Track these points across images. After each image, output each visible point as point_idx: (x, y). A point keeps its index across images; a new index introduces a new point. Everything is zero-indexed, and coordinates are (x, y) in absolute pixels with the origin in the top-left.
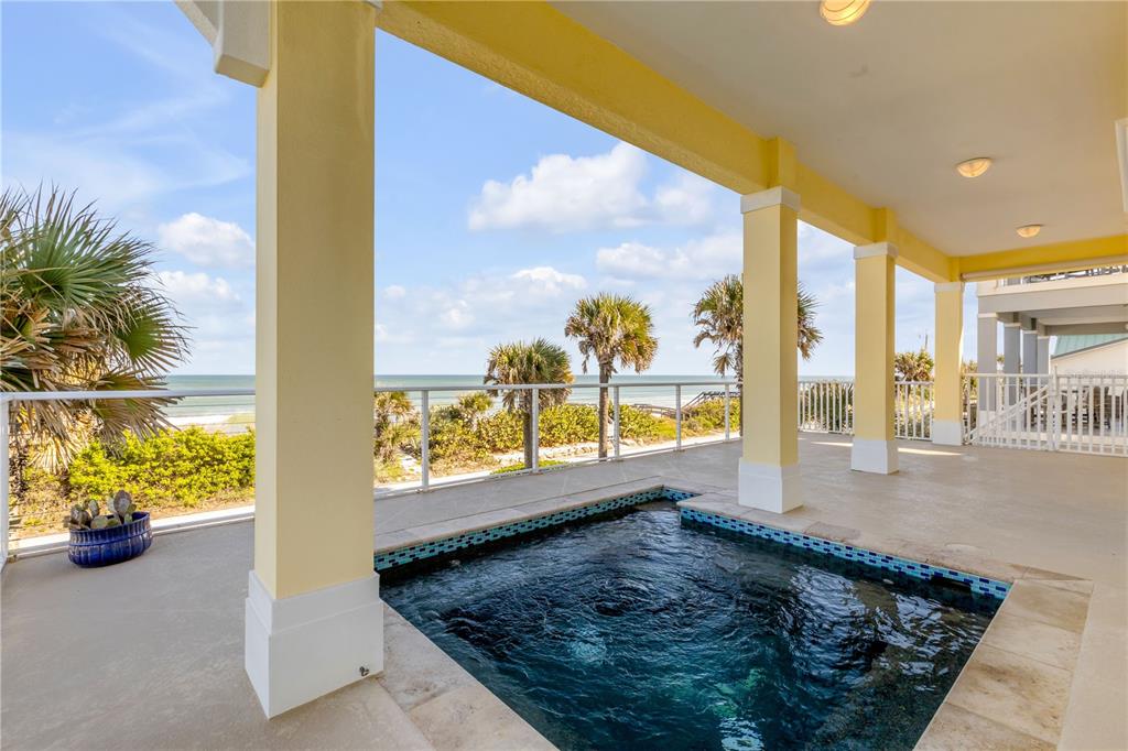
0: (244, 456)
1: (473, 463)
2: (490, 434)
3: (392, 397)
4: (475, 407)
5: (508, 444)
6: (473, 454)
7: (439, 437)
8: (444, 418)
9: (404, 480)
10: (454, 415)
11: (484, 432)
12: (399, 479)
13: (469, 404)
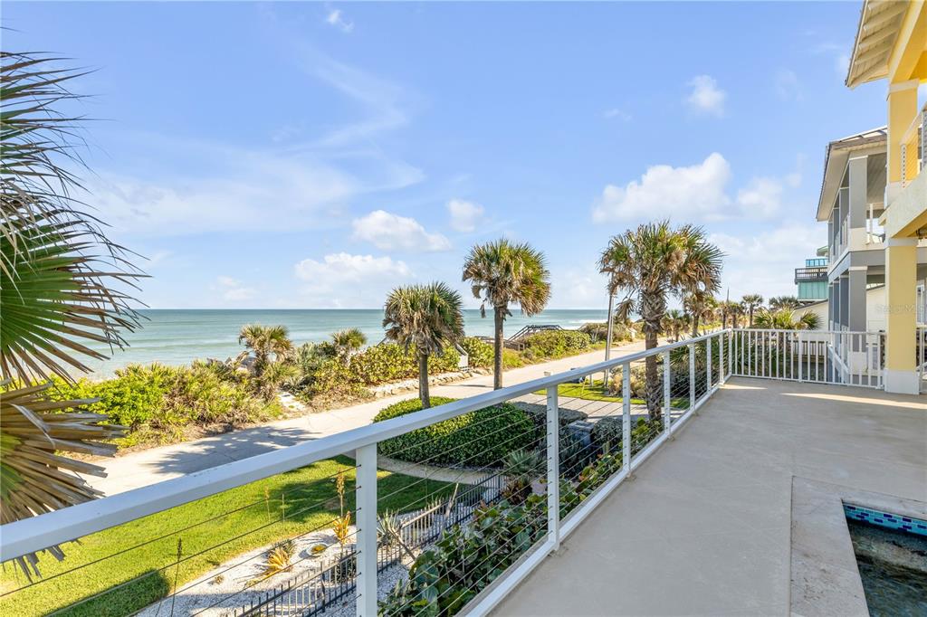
0: (114, 404)
1: (350, 398)
2: (364, 369)
3: (272, 337)
4: (350, 344)
5: (381, 377)
6: (349, 388)
7: (317, 374)
8: (320, 355)
9: (285, 418)
10: (329, 351)
11: (358, 367)
12: (280, 417)
13: (344, 341)
